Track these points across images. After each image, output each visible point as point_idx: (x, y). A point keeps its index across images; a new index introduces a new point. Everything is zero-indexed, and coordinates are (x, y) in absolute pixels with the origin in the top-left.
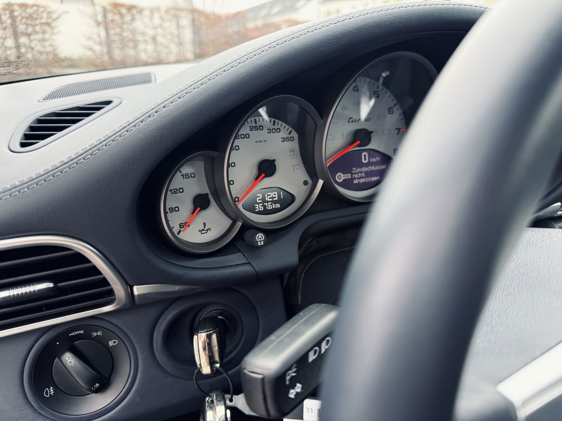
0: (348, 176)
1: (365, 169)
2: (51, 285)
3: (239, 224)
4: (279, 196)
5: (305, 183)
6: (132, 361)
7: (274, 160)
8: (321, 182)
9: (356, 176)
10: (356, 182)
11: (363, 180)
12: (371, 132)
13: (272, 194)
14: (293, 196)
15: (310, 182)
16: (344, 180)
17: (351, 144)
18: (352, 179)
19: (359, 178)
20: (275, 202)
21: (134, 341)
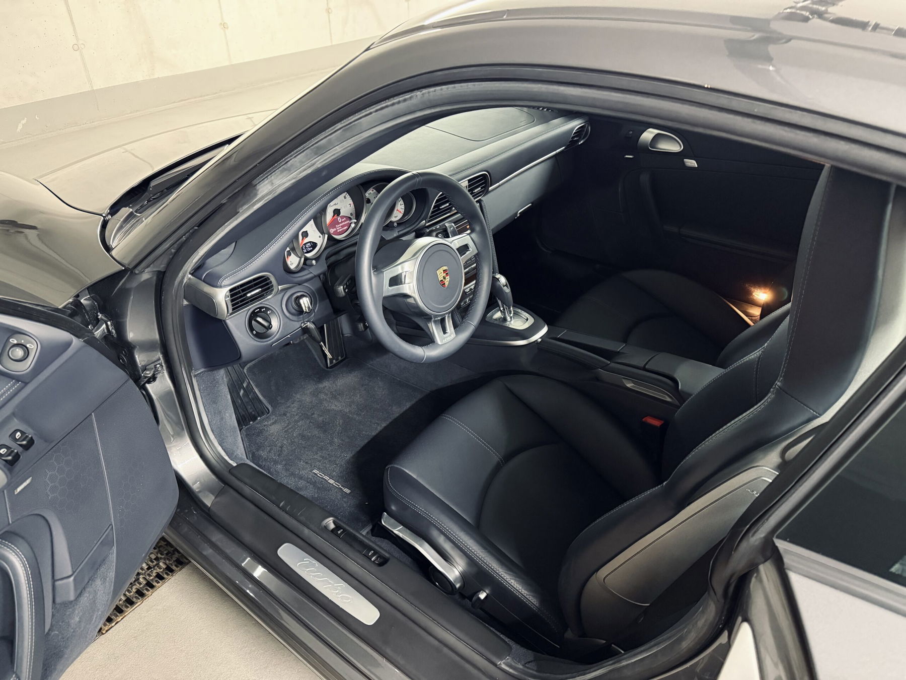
0: (335, 229)
1: (341, 225)
2: (260, 289)
3: (303, 259)
5: (320, 237)
6: (278, 317)
7: (307, 231)
8: (326, 236)
9: (338, 229)
10: (338, 231)
11: (341, 230)
12: (340, 209)
14: (316, 243)
16: (334, 232)
21: (277, 310)
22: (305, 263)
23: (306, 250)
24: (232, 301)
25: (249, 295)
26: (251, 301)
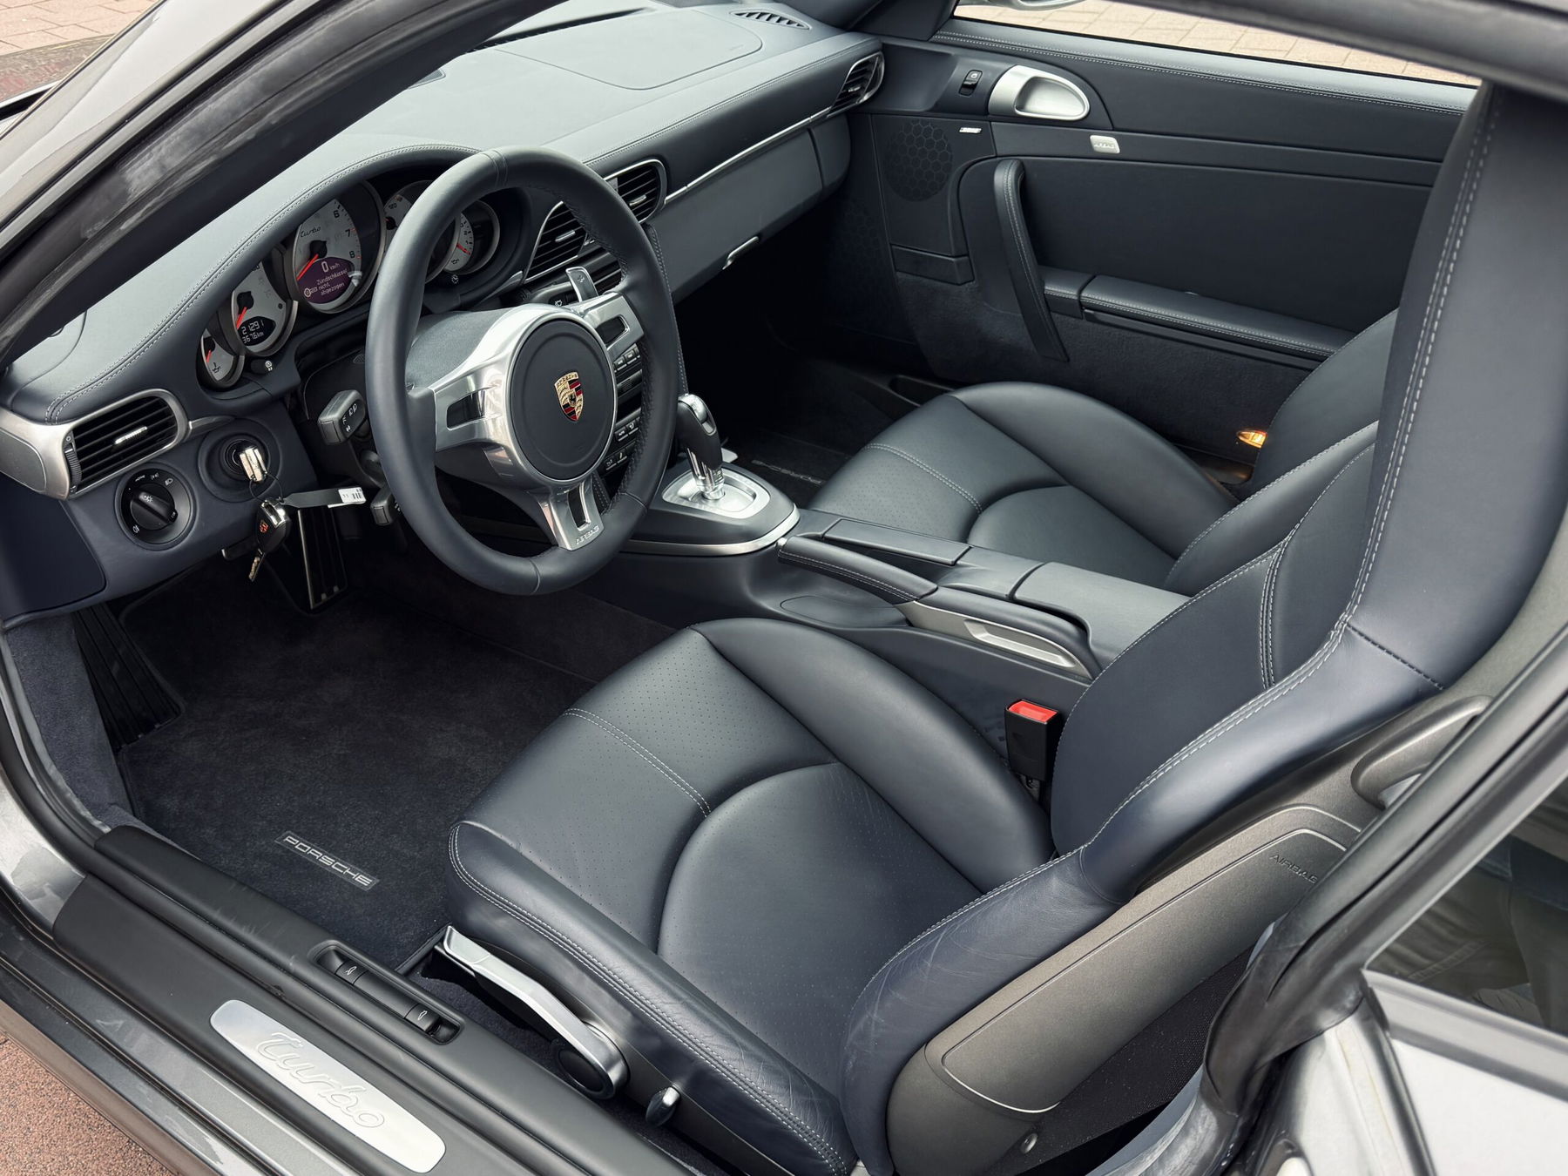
0: (315, 289)
1: (327, 279)
3: (242, 358)
4: (260, 324)
5: (280, 306)
6: (189, 492)
7: (250, 292)
8: (296, 304)
9: (321, 288)
10: (323, 293)
11: (329, 290)
12: (325, 242)
13: (254, 324)
14: (272, 322)
15: (284, 304)
16: (312, 294)
17: (310, 258)
18: (320, 291)
19: (325, 290)
20: (257, 331)
21: (186, 476)
22: (247, 368)
23: (250, 337)
24: (80, 455)
25: (119, 441)
26: (125, 455)
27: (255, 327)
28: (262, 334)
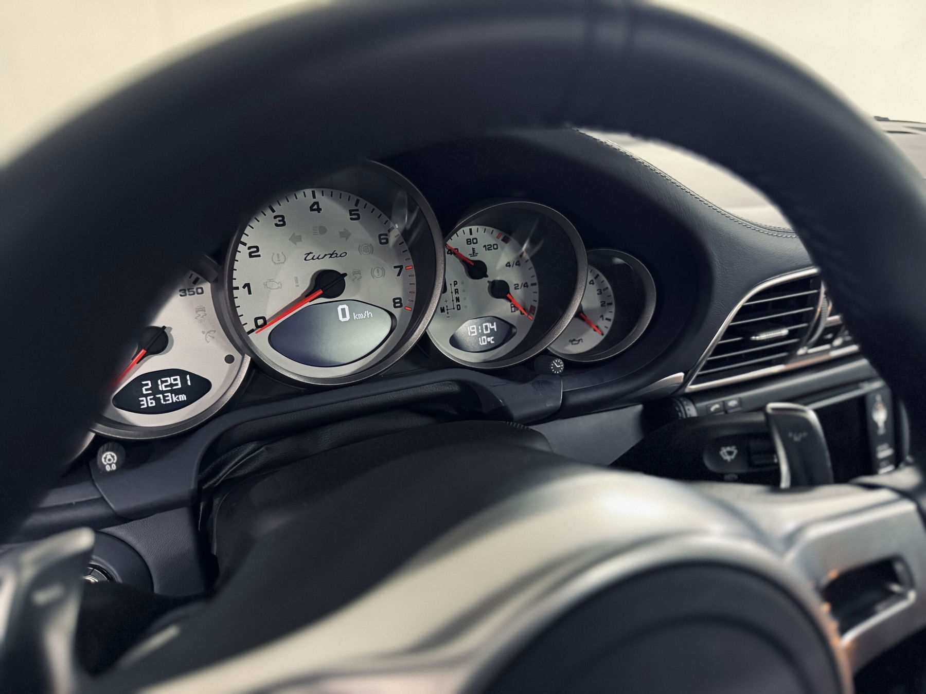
4: (184, 381)
7: (164, 327)
8: (248, 359)
12: (345, 275)
14: (206, 382)
15: (237, 356)
17: (309, 294)
20: (177, 392)
23: (157, 400)
27: (171, 385)
28: (183, 397)
